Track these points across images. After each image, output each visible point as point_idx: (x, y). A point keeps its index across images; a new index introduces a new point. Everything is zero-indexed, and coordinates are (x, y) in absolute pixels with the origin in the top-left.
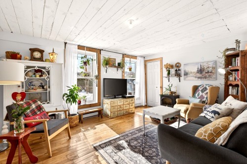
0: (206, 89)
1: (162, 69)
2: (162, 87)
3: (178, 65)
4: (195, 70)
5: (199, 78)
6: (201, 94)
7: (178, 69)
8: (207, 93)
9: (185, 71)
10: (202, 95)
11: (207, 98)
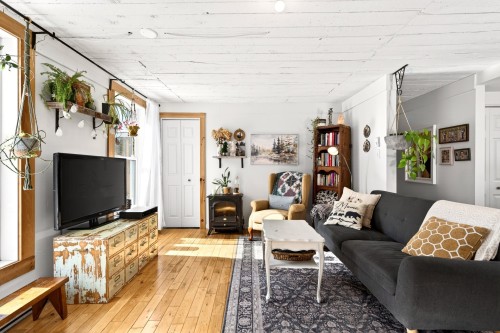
0: (294, 180)
1: (203, 138)
2: (203, 180)
3: (239, 136)
4: (270, 147)
5: (275, 161)
6: (287, 187)
7: (239, 142)
8: (298, 186)
9: (253, 147)
10: (290, 191)
11: (300, 193)
